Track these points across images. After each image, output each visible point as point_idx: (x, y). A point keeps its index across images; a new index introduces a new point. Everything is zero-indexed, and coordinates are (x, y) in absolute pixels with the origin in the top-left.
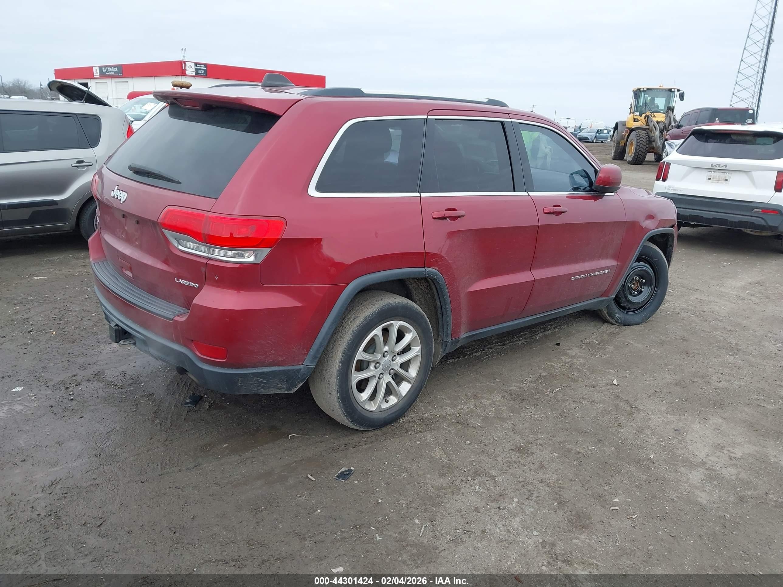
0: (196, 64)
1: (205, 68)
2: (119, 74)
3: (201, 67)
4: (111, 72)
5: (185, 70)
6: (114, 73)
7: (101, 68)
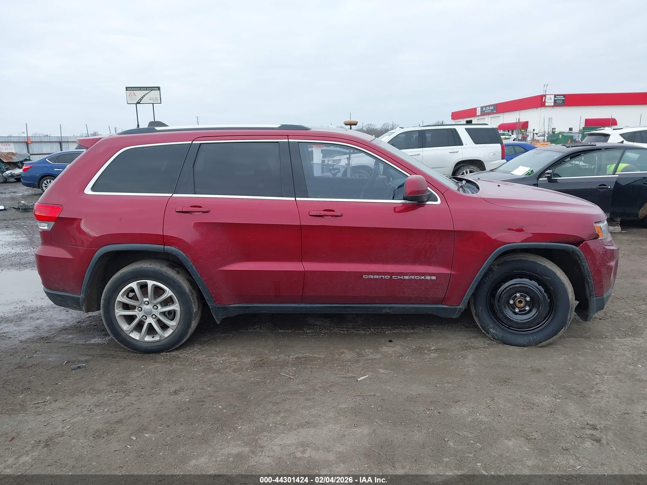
0: (555, 96)
1: (564, 98)
2: (494, 111)
3: (560, 98)
4: (488, 110)
5: (545, 102)
6: (490, 111)
7: (482, 108)
